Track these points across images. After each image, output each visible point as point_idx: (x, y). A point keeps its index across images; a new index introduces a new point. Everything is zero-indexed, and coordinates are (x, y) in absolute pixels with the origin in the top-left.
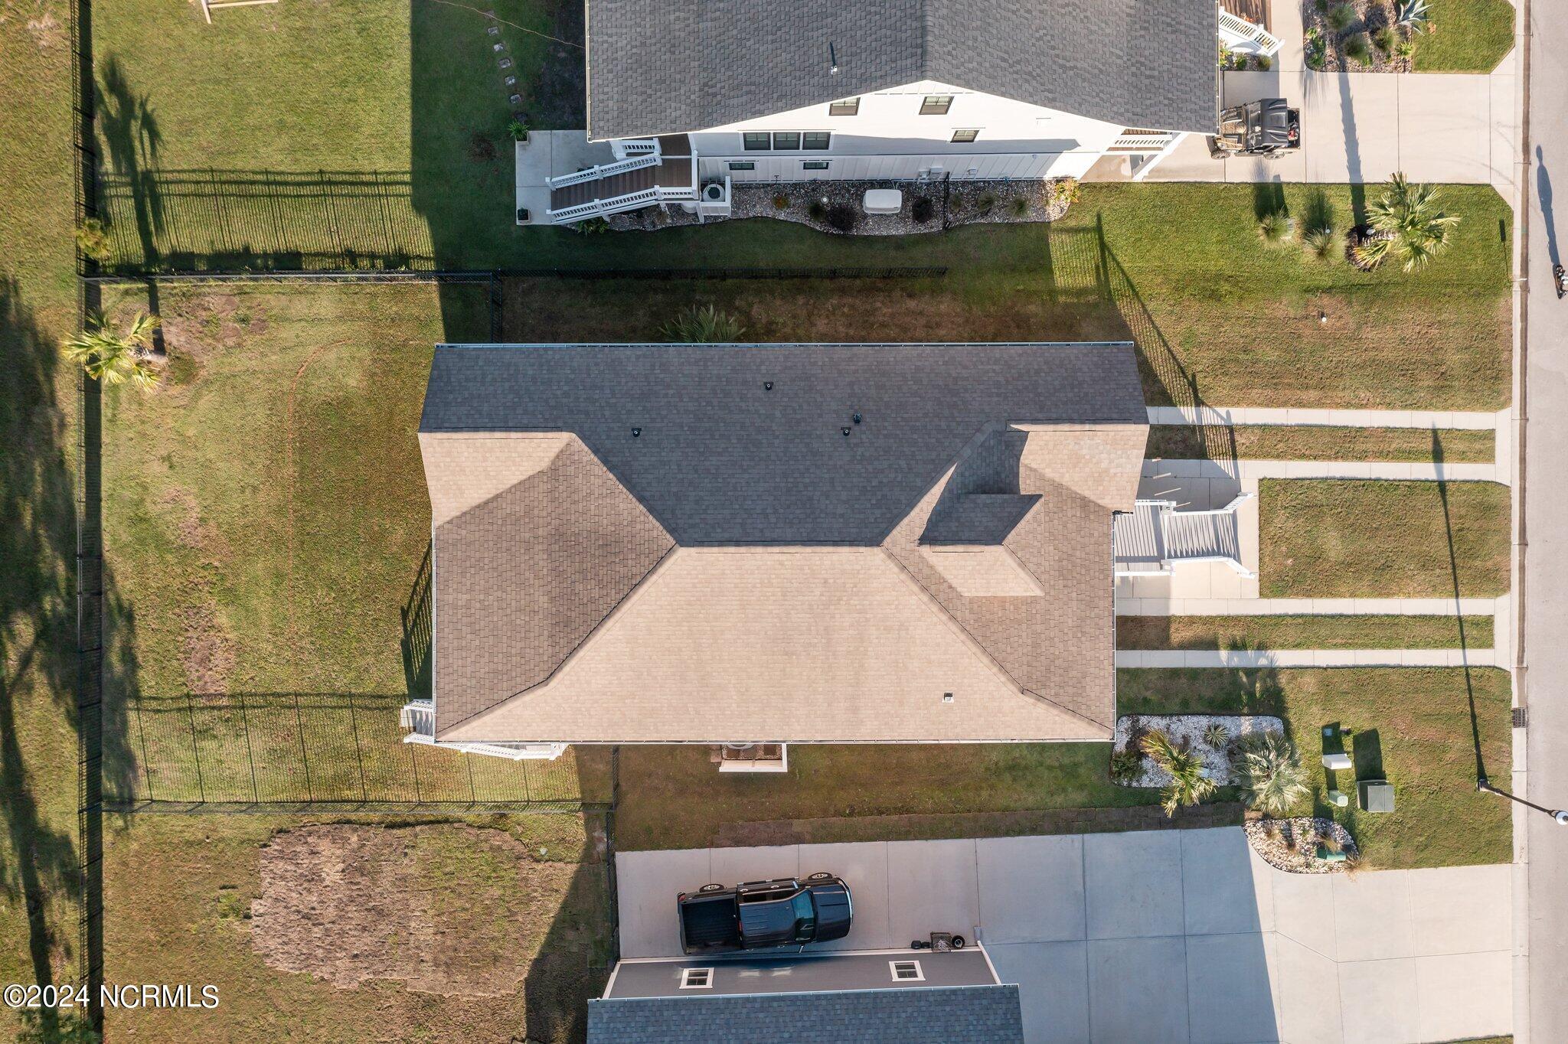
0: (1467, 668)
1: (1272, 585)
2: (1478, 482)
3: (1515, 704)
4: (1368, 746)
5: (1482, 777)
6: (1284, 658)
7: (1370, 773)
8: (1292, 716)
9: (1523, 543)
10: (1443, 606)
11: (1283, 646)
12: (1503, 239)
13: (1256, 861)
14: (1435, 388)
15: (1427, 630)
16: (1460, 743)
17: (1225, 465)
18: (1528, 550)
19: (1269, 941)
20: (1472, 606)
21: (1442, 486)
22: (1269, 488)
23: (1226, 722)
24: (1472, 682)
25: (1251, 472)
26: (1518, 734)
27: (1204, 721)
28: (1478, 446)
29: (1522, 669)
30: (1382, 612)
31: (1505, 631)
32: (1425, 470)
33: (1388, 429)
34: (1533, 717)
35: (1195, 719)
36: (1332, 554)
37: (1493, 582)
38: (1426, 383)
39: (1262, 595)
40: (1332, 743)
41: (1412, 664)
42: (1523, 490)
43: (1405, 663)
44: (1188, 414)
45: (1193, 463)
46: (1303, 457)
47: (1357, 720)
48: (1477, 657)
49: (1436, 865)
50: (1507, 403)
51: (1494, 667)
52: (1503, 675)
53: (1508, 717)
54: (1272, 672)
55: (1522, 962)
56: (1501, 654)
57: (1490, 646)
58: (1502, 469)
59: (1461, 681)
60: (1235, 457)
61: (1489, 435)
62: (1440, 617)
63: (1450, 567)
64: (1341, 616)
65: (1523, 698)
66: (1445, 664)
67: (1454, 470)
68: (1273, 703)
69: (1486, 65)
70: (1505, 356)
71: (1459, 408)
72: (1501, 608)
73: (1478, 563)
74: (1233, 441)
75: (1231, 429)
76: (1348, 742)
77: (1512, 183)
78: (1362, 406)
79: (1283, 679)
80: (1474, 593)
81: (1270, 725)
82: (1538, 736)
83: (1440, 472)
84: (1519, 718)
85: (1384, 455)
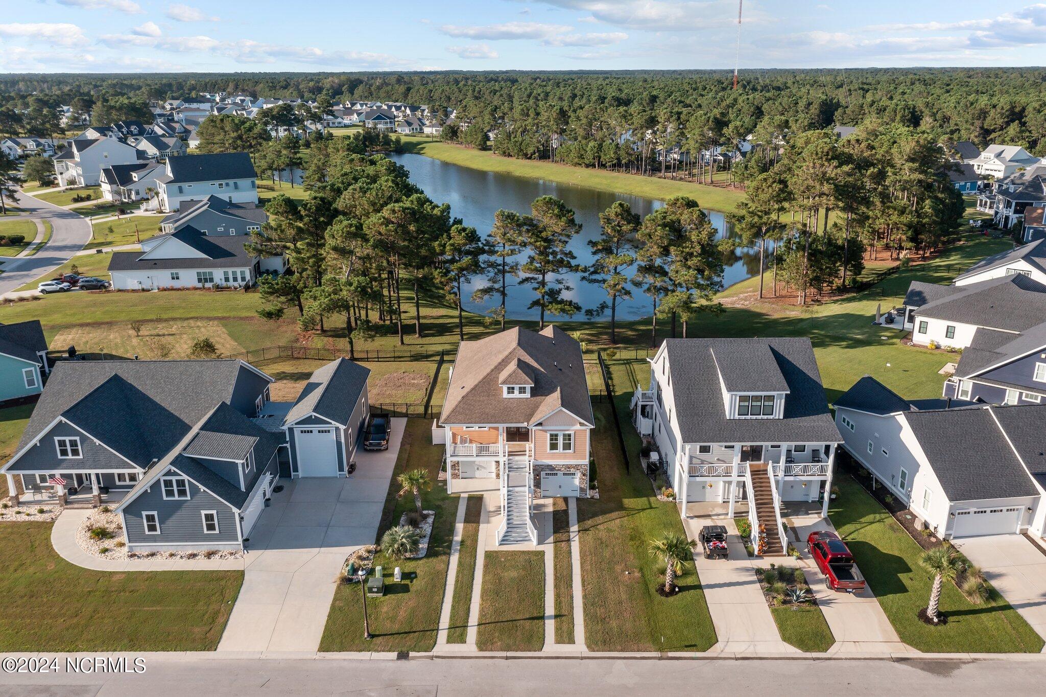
0: (438, 630)
1: (491, 556)
2: (544, 635)
3: (412, 654)
4: (405, 589)
5: (372, 636)
6: (454, 559)
7: (387, 590)
8: (425, 560)
9: (507, 658)
10: (474, 618)
11: (460, 558)
12: (686, 646)
13: (356, 548)
14: (596, 617)
15: (462, 613)
16: (396, 628)
17: (551, 539)
18: (504, 660)
19: (316, 550)
20: (472, 633)
21: (542, 618)
22: (540, 554)
23: (427, 540)
24: (429, 633)
25: (549, 549)
26: (394, 655)
27: (429, 533)
28: (565, 635)
29: (432, 658)
30: (473, 595)
31: (457, 649)
32: (550, 610)
33: (572, 597)
34: (403, 663)
35: (430, 531)
36: (506, 574)
37: (483, 644)
38: (598, 612)
39: (486, 552)
40: (408, 576)
41: (443, 607)
42: (540, 658)
43: (444, 604)
44: (574, 528)
45: (552, 531)
46: (555, 566)
47: (416, 585)
48: (443, 636)
49: (329, 616)
50: (591, 649)
51: (435, 644)
52: (430, 648)
53: (405, 649)
54: (449, 554)
55: (257, 656)
56: (442, 646)
57: (448, 642)
58: (551, 646)
59: (431, 627)
60: (555, 542)
61: (571, 641)
62: (468, 619)
63: (497, 620)
64: (473, 579)
65: (414, 658)
66: (441, 621)
67: (550, 626)
68: (431, 553)
69: (786, 638)
70: (619, 647)
71: (586, 626)
72: (470, 646)
73: (497, 634)
74: (562, 541)
75: (569, 540)
76: (407, 582)
77: (722, 651)
78: (583, 585)
79: (444, 558)
80: (479, 633)
81: (422, 553)
82: (391, 664)
83: (550, 617)
84: (403, 656)
85: (558, 596)
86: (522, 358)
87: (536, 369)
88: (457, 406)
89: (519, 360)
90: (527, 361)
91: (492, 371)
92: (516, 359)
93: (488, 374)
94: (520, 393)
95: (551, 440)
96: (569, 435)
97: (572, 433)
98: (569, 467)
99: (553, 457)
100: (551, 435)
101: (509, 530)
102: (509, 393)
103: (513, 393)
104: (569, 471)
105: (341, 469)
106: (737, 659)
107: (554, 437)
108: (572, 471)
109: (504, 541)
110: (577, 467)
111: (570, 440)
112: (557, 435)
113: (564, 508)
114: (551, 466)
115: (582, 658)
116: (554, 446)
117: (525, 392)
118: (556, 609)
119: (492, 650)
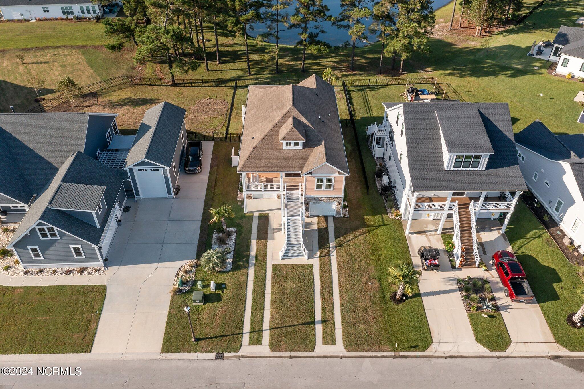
0: (242, 333)
1: (276, 268)
2: (315, 337)
3: (226, 354)
4: (218, 298)
5: (198, 340)
6: (251, 271)
7: (207, 299)
8: (231, 273)
9: (291, 357)
10: (267, 324)
11: (255, 271)
12: (412, 347)
13: (183, 262)
14: (350, 321)
15: (258, 319)
16: (213, 332)
17: (317, 254)
18: (288, 359)
19: (155, 265)
20: (266, 336)
21: (313, 323)
22: (310, 267)
23: (231, 255)
24: (236, 336)
25: (316, 262)
26: (213, 355)
27: (233, 248)
28: (329, 337)
29: (239, 357)
30: (265, 303)
31: (256, 350)
32: (318, 317)
33: (333, 305)
34: (219, 361)
35: (233, 247)
36: (287, 285)
37: (274, 346)
38: (351, 318)
39: (273, 265)
40: (220, 287)
41: (245, 314)
42: (313, 357)
43: (246, 311)
44: (333, 244)
45: (318, 246)
46: (321, 277)
47: (226, 294)
48: (246, 338)
49: (167, 322)
50: (348, 350)
51: (241, 345)
52: (237, 350)
53: (220, 351)
54: (247, 268)
55: (119, 357)
56: (246, 349)
57: (250, 344)
58: (320, 348)
59: (238, 332)
60: (320, 257)
61: (334, 343)
62: (262, 324)
63: (282, 325)
64: (265, 289)
65: (228, 357)
66: (244, 326)
67: (319, 328)
68: (236, 267)
69: (479, 340)
70: (366, 348)
71: (343, 330)
72: (264, 349)
73: (283, 338)
74: (325, 256)
75: (329, 255)
76: (219, 292)
77: (436, 351)
78: (341, 295)
79: (244, 271)
80: (272, 337)
81: (229, 267)
82: (211, 363)
83: (318, 322)
84: (219, 356)
85: (323, 304)
86: (296, 117)
87: (306, 125)
88: (249, 156)
89: (294, 118)
90: (299, 118)
91: (274, 127)
92: (292, 117)
93: (271, 130)
94: (295, 145)
95: (317, 182)
96: (331, 179)
97: (333, 178)
98: (329, 199)
99: (319, 193)
100: (318, 179)
101: (289, 248)
102: (287, 145)
103: (290, 145)
104: (329, 202)
105: (169, 193)
106: (446, 357)
107: (320, 181)
108: (332, 201)
109: (285, 256)
110: (335, 199)
111: (331, 182)
112: (322, 179)
113: (325, 226)
114: (317, 198)
115: (342, 357)
116: (319, 186)
117: (298, 145)
118: (322, 315)
119: (280, 351)
